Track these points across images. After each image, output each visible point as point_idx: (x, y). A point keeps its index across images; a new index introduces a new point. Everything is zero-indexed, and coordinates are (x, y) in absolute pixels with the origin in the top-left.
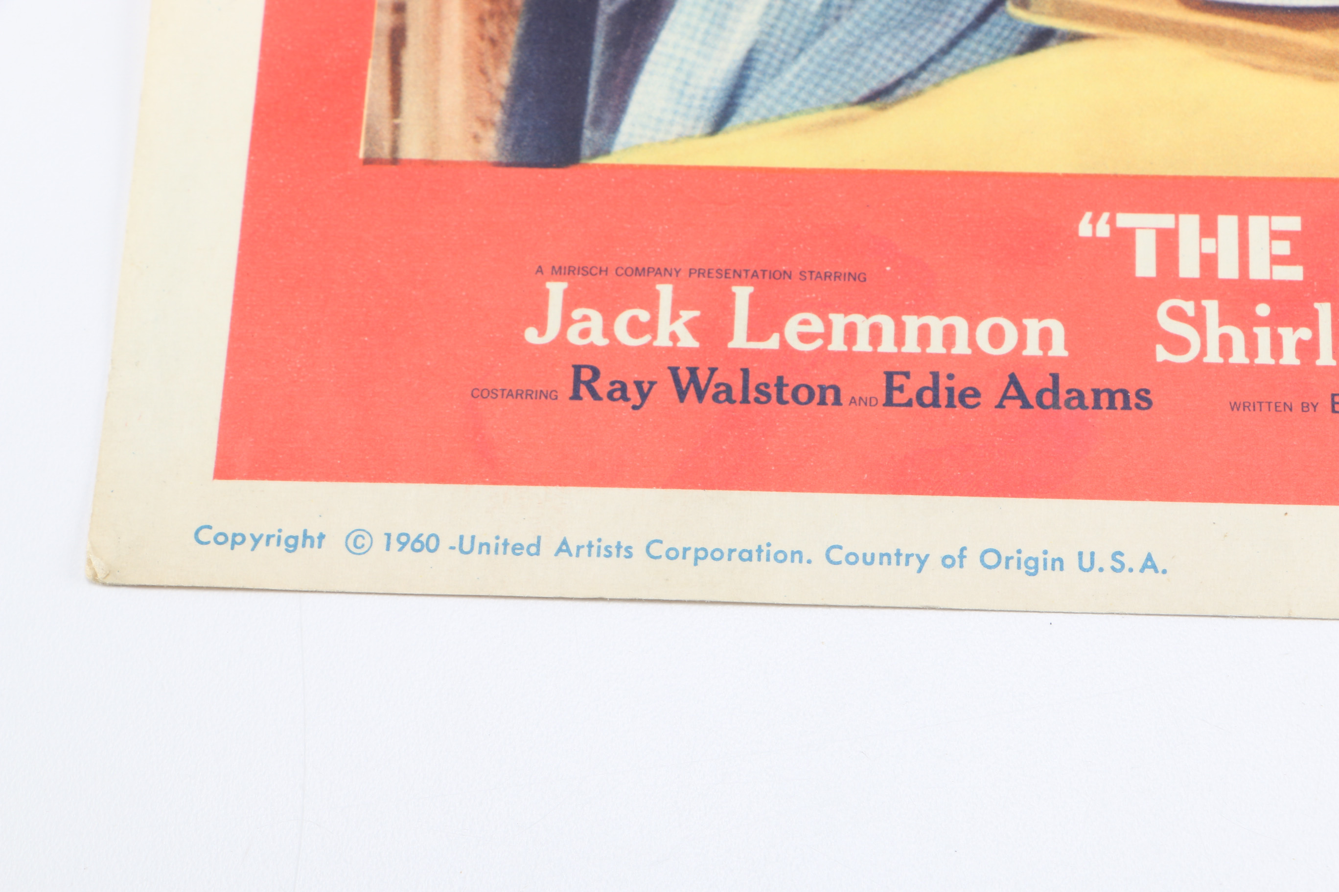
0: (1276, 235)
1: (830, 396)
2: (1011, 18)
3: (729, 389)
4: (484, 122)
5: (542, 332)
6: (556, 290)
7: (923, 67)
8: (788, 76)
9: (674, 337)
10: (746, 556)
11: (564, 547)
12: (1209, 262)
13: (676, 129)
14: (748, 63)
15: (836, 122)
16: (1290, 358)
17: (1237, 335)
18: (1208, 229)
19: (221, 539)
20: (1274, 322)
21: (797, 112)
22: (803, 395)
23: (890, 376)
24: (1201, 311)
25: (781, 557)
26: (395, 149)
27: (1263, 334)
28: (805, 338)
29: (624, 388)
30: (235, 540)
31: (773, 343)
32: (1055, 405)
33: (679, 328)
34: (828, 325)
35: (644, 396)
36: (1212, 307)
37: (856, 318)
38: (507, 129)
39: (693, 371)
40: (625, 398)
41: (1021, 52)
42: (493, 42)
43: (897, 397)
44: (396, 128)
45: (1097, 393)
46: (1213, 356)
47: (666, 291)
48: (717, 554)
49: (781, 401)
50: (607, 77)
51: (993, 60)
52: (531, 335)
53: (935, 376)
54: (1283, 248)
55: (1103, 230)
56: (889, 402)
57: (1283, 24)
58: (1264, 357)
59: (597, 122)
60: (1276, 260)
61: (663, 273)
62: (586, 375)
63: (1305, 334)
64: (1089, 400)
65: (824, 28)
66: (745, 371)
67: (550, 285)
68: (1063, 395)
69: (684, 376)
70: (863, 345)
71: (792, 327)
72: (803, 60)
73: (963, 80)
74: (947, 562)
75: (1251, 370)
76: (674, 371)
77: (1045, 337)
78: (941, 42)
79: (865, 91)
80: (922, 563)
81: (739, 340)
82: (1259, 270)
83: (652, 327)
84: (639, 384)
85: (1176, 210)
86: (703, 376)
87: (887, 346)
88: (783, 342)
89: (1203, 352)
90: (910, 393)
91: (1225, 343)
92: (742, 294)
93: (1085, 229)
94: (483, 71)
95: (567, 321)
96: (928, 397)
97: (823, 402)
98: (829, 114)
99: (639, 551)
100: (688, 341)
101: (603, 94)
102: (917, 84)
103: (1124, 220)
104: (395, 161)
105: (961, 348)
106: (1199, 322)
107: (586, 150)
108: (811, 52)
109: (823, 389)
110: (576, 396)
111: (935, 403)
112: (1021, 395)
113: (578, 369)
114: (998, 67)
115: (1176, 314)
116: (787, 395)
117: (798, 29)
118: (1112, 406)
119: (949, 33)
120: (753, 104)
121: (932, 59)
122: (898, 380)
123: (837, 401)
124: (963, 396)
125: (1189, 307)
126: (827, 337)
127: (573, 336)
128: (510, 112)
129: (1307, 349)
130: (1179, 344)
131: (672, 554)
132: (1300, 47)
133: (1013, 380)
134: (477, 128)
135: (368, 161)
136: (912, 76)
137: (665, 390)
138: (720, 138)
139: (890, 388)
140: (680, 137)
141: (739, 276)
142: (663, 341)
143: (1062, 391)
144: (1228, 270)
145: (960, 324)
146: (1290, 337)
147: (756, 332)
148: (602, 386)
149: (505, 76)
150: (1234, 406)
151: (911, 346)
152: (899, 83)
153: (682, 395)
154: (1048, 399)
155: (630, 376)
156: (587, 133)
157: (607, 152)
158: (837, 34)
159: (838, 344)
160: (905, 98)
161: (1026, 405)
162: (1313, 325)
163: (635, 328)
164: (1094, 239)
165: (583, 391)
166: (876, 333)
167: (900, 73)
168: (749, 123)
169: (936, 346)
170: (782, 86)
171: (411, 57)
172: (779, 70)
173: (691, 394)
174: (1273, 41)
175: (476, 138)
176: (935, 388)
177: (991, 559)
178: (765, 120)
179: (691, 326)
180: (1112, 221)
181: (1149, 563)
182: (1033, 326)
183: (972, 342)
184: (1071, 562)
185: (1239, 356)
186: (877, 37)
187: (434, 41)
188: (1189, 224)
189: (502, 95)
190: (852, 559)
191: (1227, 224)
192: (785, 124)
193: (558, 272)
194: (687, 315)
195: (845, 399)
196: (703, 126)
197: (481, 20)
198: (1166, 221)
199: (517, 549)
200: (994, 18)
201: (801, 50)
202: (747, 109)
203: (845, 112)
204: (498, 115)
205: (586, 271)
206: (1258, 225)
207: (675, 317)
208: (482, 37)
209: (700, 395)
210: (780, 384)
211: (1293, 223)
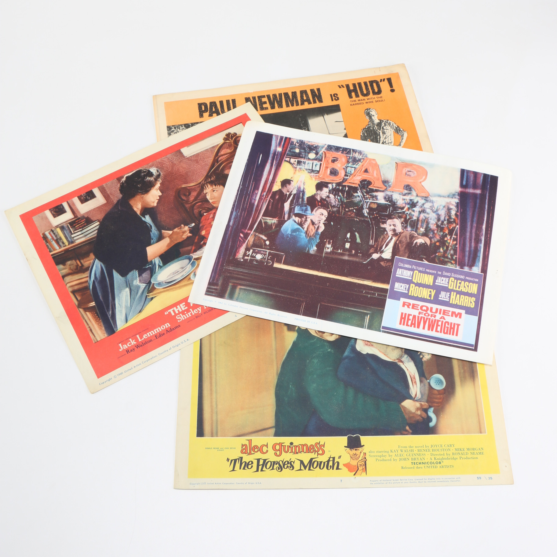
0: (183, 305)
1: (151, 341)
2: (148, 298)
3: (141, 345)
4: (104, 333)
5: (121, 349)
6: (120, 345)
7: (143, 307)
8: (131, 314)
9: (134, 343)
10: (152, 359)
11: (134, 367)
12: (178, 311)
13: (123, 325)
14: (126, 315)
15: (138, 316)
16: (190, 315)
17: (184, 316)
18: (177, 308)
19: (102, 383)
20: (187, 313)
21: (133, 317)
22: (148, 342)
23: (155, 336)
24: (180, 315)
25: (155, 357)
26: (97, 340)
27: (187, 315)
28: (146, 337)
29: (132, 350)
30: (104, 383)
31: (143, 339)
32: (172, 331)
33: (134, 342)
34: (147, 335)
35: (134, 350)
36: (181, 315)
37: (150, 333)
38: (107, 333)
39: (137, 345)
40: (132, 351)
41: (151, 301)
42: (100, 326)
43: (157, 337)
44: (96, 338)
45: (175, 328)
46: (183, 319)
47: (130, 340)
48: (149, 360)
49: (147, 344)
50: (113, 323)
51: (149, 303)
52: (120, 350)
53: (160, 334)
54: (184, 306)
55: (167, 313)
56: (157, 338)
57: (173, 286)
58: (188, 317)
59: (115, 328)
60: (184, 307)
61: (129, 338)
62: (127, 351)
63: (190, 313)
64: (175, 329)
65: (131, 308)
66: (142, 343)
67: (119, 345)
68: (172, 330)
69: (137, 346)
70: (151, 335)
71: (144, 336)
72: (131, 312)
73: (147, 306)
74: (170, 349)
75: (187, 318)
76: (135, 346)
77: (167, 325)
78: (143, 304)
79: (139, 312)
80: (168, 350)
81: (140, 340)
82: (183, 309)
83: (131, 343)
84: (133, 349)
85: (173, 308)
86: (138, 345)
87: (154, 333)
88: (144, 338)
89: (182, 319)
90: (158, 336)
91: (184, 317)
92: (138, 336)
93: (166, 314)
94: (101, 329)
95: (123, 347)
96: (160, 336)
97: (151, 342)
98: (136, 316)
99: (141, 363)
100: (135, 343)
101: (114, 325)
102: (143, 309)
103: (169, 311)
104: (98, 341)
105: (160, 330)
106: (180, 316)
107: (115, 331)
108: (131, 311)
109: (150, 340)
110: (128, 353)
111: (161, 336)
112: (168, 331)
113: (126, 351)
114: (150, 303)
115: (178, 317)
116: (147, 343)
117: (129, 309)
118: (177, 328)
119: (143, 302)
120: (129, 318)
121: (143, 306)
122: (156, 336)
123: (152, 341)
124: (163, 334)
125: (179, 316)
126: (148, 336)
127: (124, 348)
128: (106, 331)
129: (191, 314)
130: (180, 319)
131: (145, 362)
132: (176, 287)
133: (167, 330)
134: (104, 334)
135: (95, 343)
136: (142, 308)
137: (136, 348)
138: (127, 323)
139: (156, 337)
140: (124, 325)
141: (137, 335)
142: (133, 344)
143: (172, 329)
144: (181, 311)
145: (159, 328)
146: (189, 314)
147: (141, 339)
148: (130, 351)
149: (103, 328)
150: (188, 322)
151: (156, 332)
152: (141, 309)
153: (137, 348)
154: (171, 330)
155: (132, 349)
156: (115, 329)
157: (118, 330)
158: (133, 308)
159: (149, 336)
160: (143, 310)
161: (169, 332)
162: (191, 311)
163: (130, 344)
164: (167, 314)
165: (128, 352)
166: (152, 333)
167: (141, 308)
168: (129, 320)
169: (158, 331)
170: (130, 315)
171: (93, 331)
172: (129, 314)
173: (138, 347)
174: (173, 288)
175: (104, 335)
176: (160, 335)
177: (173, 347)
178: (131, 319)
179: (135, 341)
180: (168, 312)
181: (188, 340)
182: (166, 325)
183: (161, 329)
184: (181, 343)
185: (186, 318)
186: (137, 306)
187: (95, 328)
188: (175, 308)
189: (104, 330)
190: (161, 354)
191: (178, 306)
192: (133, 319)
193: (119, 343)
194: (134, 341)
195: (153, 340)
196: (125, 323)
197: (98, 324)
198: (173, 309)
199: (130, 369)
200: (147, 299)
201: (130, 311)
202: (128, 319)
203: (138, 315)
204: (105, 332)
205: (122, 342)
206: (181, 305)
207: (133, 341)
208: (99, 326)
209: (139, 347)
210: (146, 342)
211: (184, 303)
